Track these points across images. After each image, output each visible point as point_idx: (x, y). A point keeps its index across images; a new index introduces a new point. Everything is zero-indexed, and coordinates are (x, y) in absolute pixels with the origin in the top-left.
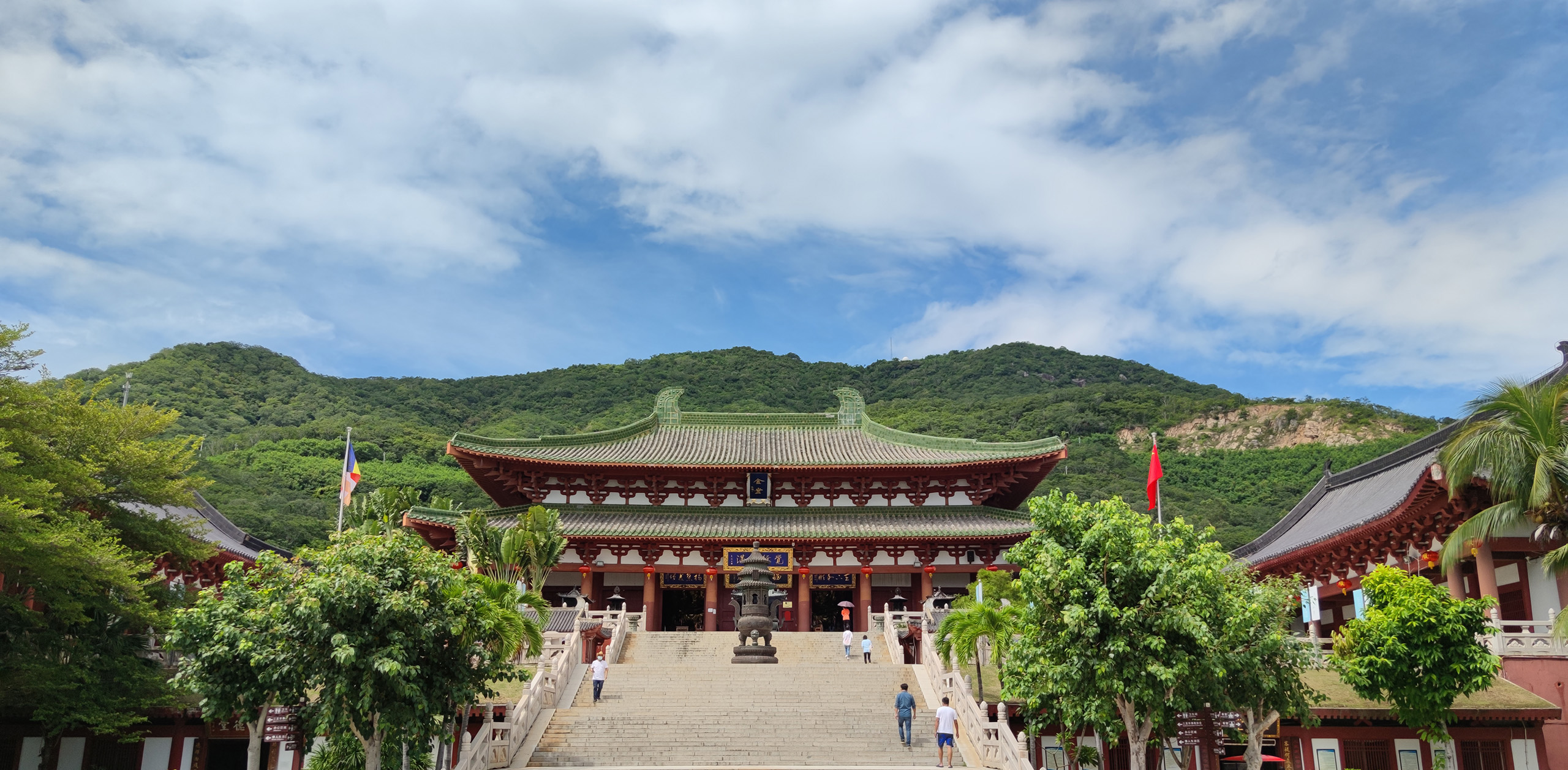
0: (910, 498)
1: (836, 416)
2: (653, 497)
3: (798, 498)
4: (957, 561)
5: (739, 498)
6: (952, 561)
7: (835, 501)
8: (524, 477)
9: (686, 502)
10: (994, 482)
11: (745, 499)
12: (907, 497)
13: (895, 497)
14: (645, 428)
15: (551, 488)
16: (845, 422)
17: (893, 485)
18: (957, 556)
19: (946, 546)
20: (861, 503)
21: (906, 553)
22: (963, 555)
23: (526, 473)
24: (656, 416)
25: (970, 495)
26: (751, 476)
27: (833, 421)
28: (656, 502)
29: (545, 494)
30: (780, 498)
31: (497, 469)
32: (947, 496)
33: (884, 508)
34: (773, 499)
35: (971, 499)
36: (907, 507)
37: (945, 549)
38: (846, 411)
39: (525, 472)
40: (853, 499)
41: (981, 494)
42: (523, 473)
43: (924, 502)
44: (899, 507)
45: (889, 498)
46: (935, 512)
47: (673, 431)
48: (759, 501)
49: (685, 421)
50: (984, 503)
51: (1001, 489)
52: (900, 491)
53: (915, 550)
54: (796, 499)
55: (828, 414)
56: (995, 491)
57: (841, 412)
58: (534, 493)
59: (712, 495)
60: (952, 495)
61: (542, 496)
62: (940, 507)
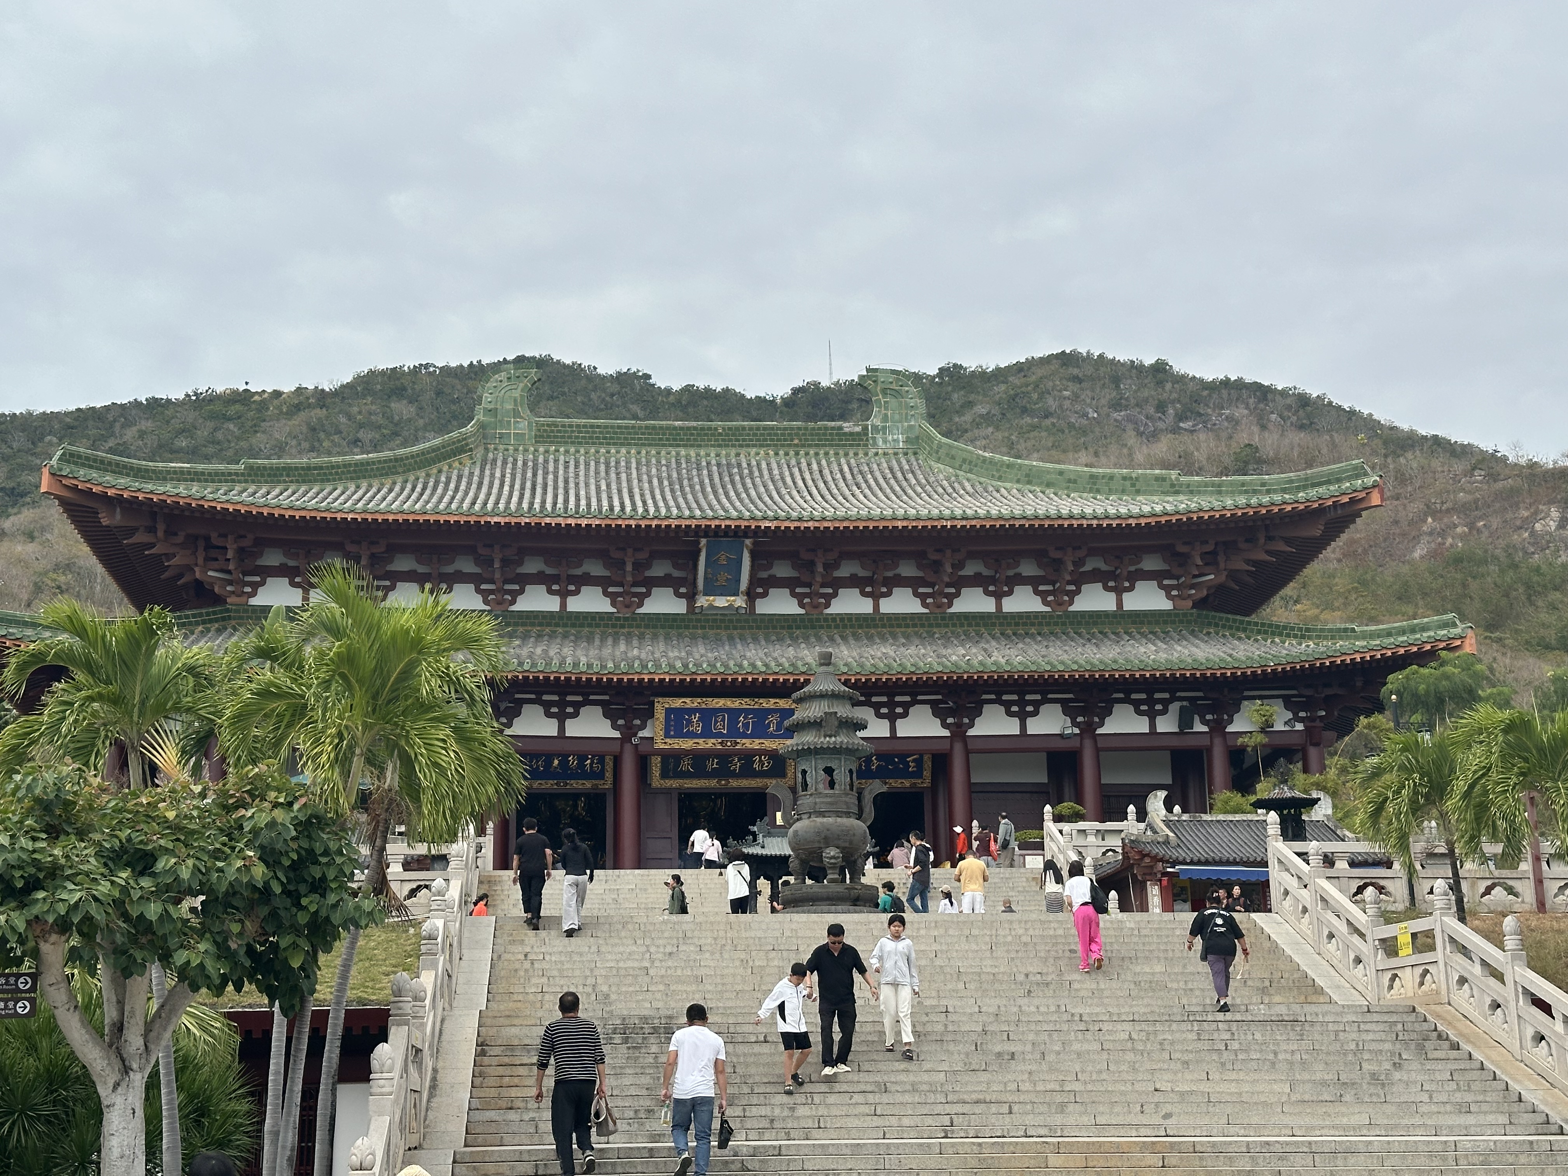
0: (1043, 595)
1: (865, 428)
2: (491, 592)
3: (806, 595)
4: (1152, 725)
5: (678, 595)
6: (1141, 726)
7: (882, 601)
8: (209, 546)
9: (563, 605)
10: (1221, 559)
11: (691, 598)
12: (1036, 592)
13: (1010, 593)
14: (461, 450)
15: (267, 572)
16: (885, 441)
17: (1009, 567)
18: (1152, 716)
19: (1128, 693)
20: (939, 606)
21: (1043, 709)
22: (1164, 712)
23: (216, 540)
24: (482, 426)
25: (1167, 589)
26: (708, 545)
27: (860, 440)
28: (499, 603)
29: (256, 586)
30: (765, 595)
31: (152, 530)
32: (1119, 591)
33: (989, 615)
34: (751, 596)
35: (1169, 597)
36: (1036, 614)
37: (1126, 700)
38: (885, 419)
39: (214, 535)
40: (923, 597)
41: (1192, 587)
42: (207, 539)
43: (1071, 603)
44: (1020, 615)
45: (999, 596)
46: (1095, 624)
47: (520, 459)
48: (721, 602)
49: (544, 436)
50: (1200, 604)
51: (1233, 575)
52: (1022, 580)
53: (1064, 703)
54: (800, 598)
55: (848, 427)
56: (1223, 578)
57: (875, 421)
58: (230, 583)
59: (620, 590)
60: (1131, 589)
61: (248, 589)
62: (1106, 614)
